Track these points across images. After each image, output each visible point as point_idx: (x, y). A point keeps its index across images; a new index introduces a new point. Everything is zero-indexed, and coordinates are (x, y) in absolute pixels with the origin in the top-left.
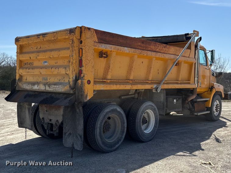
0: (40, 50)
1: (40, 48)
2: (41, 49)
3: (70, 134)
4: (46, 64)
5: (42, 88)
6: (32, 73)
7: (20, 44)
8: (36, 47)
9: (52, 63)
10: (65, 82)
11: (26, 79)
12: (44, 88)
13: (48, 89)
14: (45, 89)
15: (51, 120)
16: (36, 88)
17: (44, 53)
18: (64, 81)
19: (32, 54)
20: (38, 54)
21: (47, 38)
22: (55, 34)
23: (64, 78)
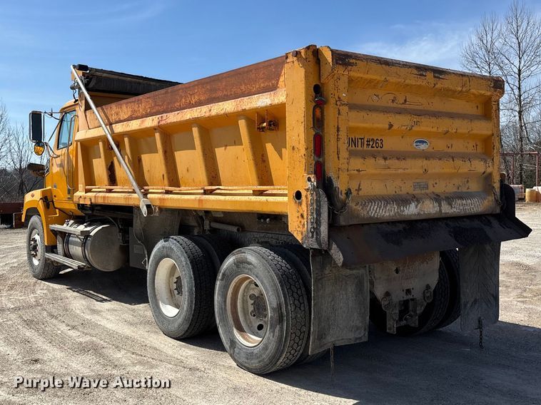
0: (403, 106)
1: (405, 101)
2: (406, 106)
3: (476, 301)
4: (423, 147)
5: (430, 208)
6: (400, 171)
7: (352, 74)
8: (391, 97)
9: (440, 145)
10: (469, 190)
11: (359, 189)
12: (437, 209)
13: (447, 209)
14: (440, 210)
15: (408, 291)
16: (411, 210)
17: (433, 119)
18: (468, 188)
19: (398, 116)
20: (416, 119)
21: (445, 84)
22: (465, 79)
23: (468, 181)
